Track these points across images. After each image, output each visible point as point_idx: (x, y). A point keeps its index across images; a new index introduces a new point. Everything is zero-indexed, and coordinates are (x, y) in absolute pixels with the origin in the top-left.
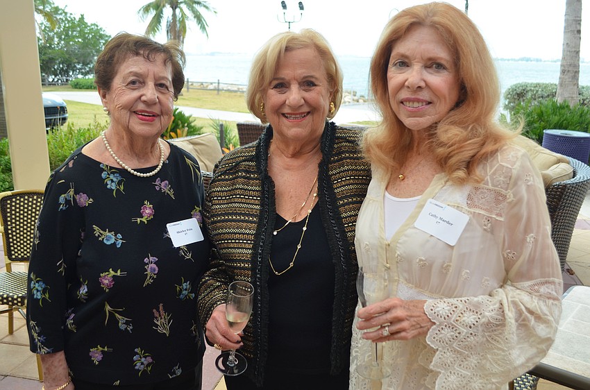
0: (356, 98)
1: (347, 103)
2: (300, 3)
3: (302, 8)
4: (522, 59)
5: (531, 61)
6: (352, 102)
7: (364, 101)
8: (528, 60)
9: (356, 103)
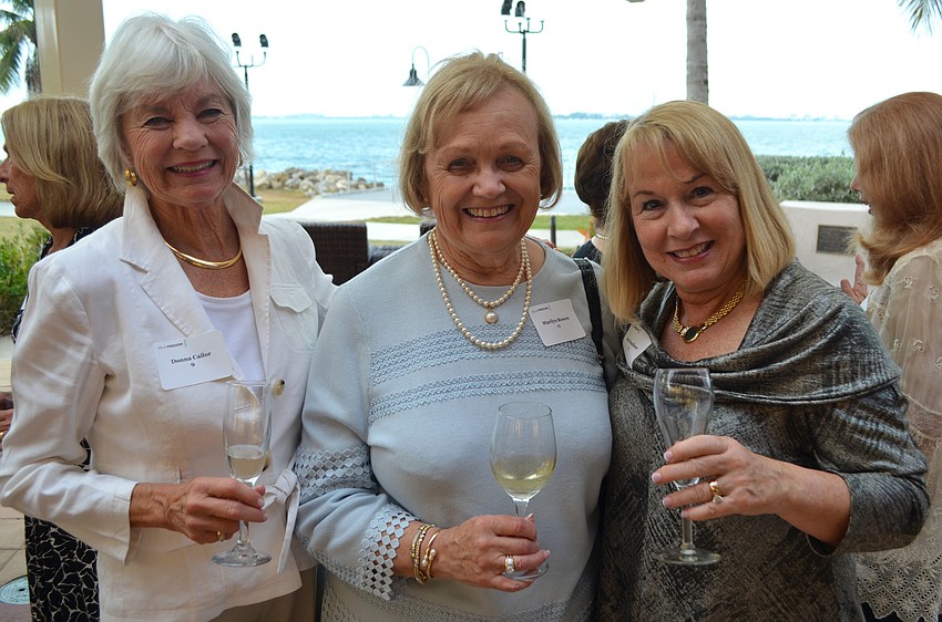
0: (353, 182)
1: (341, 192)
2: (263, 37)
3: (264, 43)
4: (574, 116)
5: (587, 118)
6: (349, 191)
7: (367, 187)
8: (582, 116)
9: (354, 190)
